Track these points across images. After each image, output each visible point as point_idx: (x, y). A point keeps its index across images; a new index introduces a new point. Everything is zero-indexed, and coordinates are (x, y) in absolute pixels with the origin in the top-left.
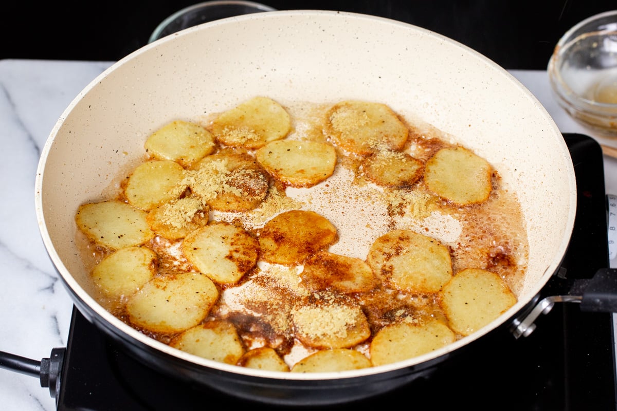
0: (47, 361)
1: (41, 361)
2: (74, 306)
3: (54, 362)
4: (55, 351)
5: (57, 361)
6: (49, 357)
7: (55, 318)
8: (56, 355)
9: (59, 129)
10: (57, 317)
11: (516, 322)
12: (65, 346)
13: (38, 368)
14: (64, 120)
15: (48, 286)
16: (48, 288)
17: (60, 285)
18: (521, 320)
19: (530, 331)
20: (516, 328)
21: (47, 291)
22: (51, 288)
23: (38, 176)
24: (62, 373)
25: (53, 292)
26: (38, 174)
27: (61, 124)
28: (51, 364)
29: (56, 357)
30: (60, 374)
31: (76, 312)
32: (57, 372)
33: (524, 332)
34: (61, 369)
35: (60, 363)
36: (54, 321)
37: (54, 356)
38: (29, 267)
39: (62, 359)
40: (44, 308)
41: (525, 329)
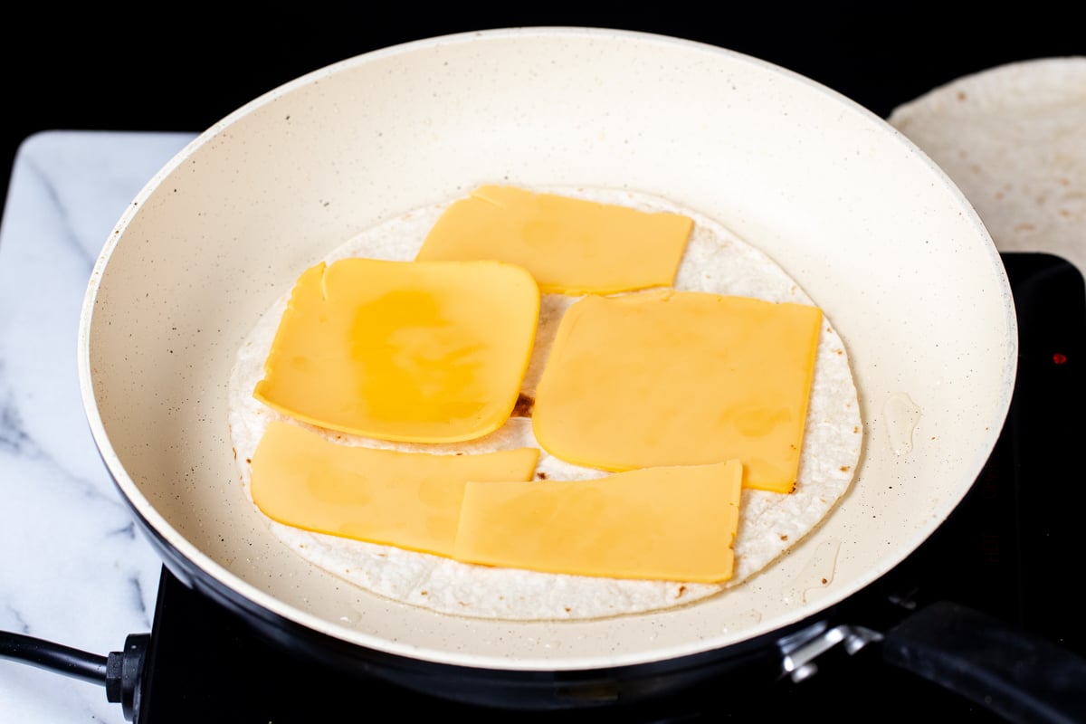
0: (118, 657)
1: (107, 655)
2: (164, 568)
3: (130, 658)
4: (131, 640)
5: (136, 657)
6: (121, 649)
7: (136, 583)
8: (134, 647)
10: (141, 582)
12: (149, 631)
13: (103, 669)
15: (123, 526)
16: (124, 530)
17: (139, 530)
21: (123, 536)
22: (129, 530)
24: (143, 677)
25: (133, 536)
28: (125, 662)
29: (134, 650)
30: (140, 680)
31: (166, 575)
32: (135, 676)
34: (141, 670)
35: (140, 660)
36: (135, 588)
37: (130, 648)
38: (91, 493)
39: (145, 652)
40: (117, 565)
41: (797, 666)
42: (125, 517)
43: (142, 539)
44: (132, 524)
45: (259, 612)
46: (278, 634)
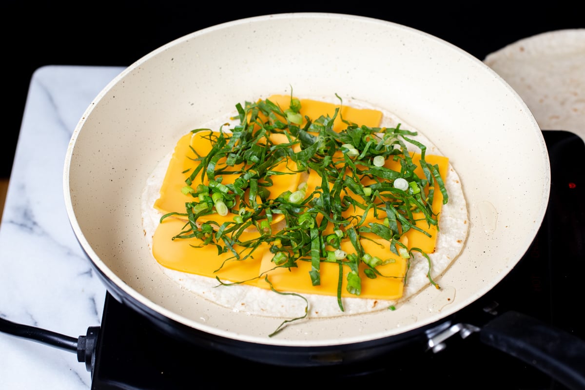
0: (83, 338)
1: (78, 338)
2: (107, 292)
3: (90, 339)
4: (90, 329)
5: (92, 338)
6: (85, 335)
7: (93, 300)
8: (92, 333)
10: (95, 299)
11: (429, 334)
12: (100, 325)
13: (75, 345)
15: (86, 271)
16: (87, 273)
17: (94, 273)
18: (434, 335)
19: (439, 348)
20: (426, 340)
21: (86, 276)
22: (89, 273)
24: (96, 349)
25: (91, 276)
28: (87, 341)
29: (92, 335)
30: (95, 350)
31: (108, 296)
32: (92, 348)
33: (433, 348)
34: (96, 346)
35: (95, 340)
36: (92, 302)
37: (90, 334)
38: (70, 253)
39: (97, 337)
40: (83, 291)
41: (435, 344)
42: (87, 266)
43: (96, 278)
44: (91, 270)
45: (156, 315)
46: (167, 327)
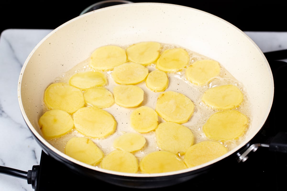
0: (30, 172)
1: (27, 171)
4: (34, 167)
5: (35, 172)
6: (31, 169)
7: (34, 151)
8: (35, 169)
9: (33, 53)
10: (35, 151)
11: (239, 154)
12: (39, 164)
13: (26, 175)
14: (36, 49)
16: (30, 137)
18: (241, 154)
19: (245, 159)
20: (238, 157)
23: (21, 75)
25: (33, 139)
26: (21, 74)
27: (35, 51)
28: (32, 173)
32: (35, 177)
33: (242, 160)
34: (37, 175)
36: (33, 153)
37: (34, 169)
38: (22, 127)
39: (38, 171)
40: (29, 147)
41: (243, 158)
42: (30, 134)
43: (35, 142)
44: (32, 136)
